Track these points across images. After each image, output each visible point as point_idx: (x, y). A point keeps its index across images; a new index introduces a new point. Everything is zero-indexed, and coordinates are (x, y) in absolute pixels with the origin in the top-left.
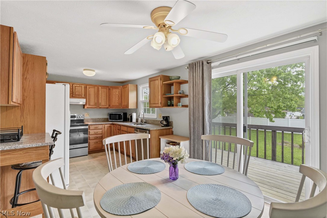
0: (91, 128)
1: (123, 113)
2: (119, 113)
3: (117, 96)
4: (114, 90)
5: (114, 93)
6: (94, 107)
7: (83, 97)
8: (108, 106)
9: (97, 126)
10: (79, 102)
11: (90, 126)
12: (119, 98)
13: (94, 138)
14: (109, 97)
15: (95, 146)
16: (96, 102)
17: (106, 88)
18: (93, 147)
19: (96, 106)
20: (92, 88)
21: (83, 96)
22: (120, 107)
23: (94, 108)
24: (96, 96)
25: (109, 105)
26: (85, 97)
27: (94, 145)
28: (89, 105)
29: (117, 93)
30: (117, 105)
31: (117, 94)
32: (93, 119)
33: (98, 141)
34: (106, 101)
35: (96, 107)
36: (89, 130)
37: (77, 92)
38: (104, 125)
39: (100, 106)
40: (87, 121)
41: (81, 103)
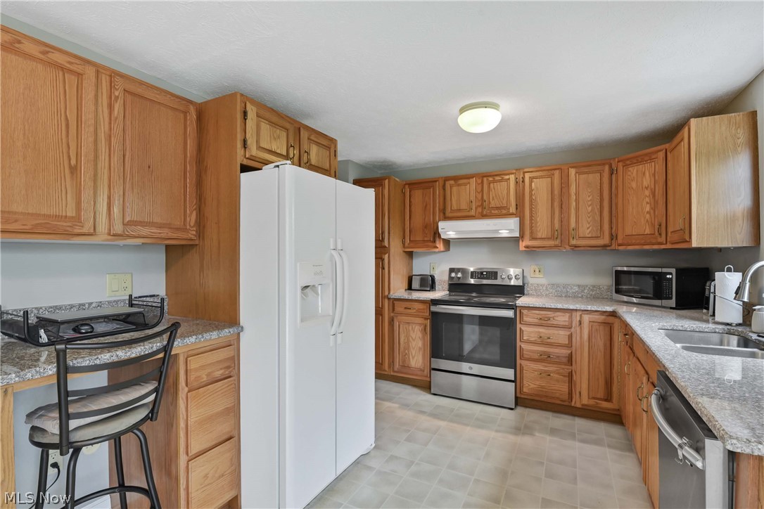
0: (525, 319)
1: (673, 271)
2: (659, 270)
3: (647, 193)
4: (633, 171)
5: (634, 185)
6: (551, 243)
7: (512, 214)
8: (606, 240)
9: (550, 314)
10: (497, 231)
11: (525, 312)
12: (656, 202)
13: (536, 356)
14: (612, 205)
15: (542, 387)
16: (557, 226)
17: (599, 168)
18: (532, 386)
19: (557, 242)
20: (541, 177)
21: (513, 210)
22: (661, 244)
23: (550, 247)
24: (556, 204)
25: (613, 237)
26: (519, 213)
27: (538, 383)
28: (533, 238)
29: (647, 181)
30: (648, 231)
31: (645, 184)
32: (558, 286)
33: (554, 372)
34: (598, 218)
35: (556, 246)
36: (518, 326)
37: (493, 199)
38: (579, 314)
39: (574, 242)
40: (536, 290)
41: (504, 233)
